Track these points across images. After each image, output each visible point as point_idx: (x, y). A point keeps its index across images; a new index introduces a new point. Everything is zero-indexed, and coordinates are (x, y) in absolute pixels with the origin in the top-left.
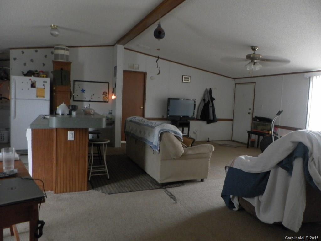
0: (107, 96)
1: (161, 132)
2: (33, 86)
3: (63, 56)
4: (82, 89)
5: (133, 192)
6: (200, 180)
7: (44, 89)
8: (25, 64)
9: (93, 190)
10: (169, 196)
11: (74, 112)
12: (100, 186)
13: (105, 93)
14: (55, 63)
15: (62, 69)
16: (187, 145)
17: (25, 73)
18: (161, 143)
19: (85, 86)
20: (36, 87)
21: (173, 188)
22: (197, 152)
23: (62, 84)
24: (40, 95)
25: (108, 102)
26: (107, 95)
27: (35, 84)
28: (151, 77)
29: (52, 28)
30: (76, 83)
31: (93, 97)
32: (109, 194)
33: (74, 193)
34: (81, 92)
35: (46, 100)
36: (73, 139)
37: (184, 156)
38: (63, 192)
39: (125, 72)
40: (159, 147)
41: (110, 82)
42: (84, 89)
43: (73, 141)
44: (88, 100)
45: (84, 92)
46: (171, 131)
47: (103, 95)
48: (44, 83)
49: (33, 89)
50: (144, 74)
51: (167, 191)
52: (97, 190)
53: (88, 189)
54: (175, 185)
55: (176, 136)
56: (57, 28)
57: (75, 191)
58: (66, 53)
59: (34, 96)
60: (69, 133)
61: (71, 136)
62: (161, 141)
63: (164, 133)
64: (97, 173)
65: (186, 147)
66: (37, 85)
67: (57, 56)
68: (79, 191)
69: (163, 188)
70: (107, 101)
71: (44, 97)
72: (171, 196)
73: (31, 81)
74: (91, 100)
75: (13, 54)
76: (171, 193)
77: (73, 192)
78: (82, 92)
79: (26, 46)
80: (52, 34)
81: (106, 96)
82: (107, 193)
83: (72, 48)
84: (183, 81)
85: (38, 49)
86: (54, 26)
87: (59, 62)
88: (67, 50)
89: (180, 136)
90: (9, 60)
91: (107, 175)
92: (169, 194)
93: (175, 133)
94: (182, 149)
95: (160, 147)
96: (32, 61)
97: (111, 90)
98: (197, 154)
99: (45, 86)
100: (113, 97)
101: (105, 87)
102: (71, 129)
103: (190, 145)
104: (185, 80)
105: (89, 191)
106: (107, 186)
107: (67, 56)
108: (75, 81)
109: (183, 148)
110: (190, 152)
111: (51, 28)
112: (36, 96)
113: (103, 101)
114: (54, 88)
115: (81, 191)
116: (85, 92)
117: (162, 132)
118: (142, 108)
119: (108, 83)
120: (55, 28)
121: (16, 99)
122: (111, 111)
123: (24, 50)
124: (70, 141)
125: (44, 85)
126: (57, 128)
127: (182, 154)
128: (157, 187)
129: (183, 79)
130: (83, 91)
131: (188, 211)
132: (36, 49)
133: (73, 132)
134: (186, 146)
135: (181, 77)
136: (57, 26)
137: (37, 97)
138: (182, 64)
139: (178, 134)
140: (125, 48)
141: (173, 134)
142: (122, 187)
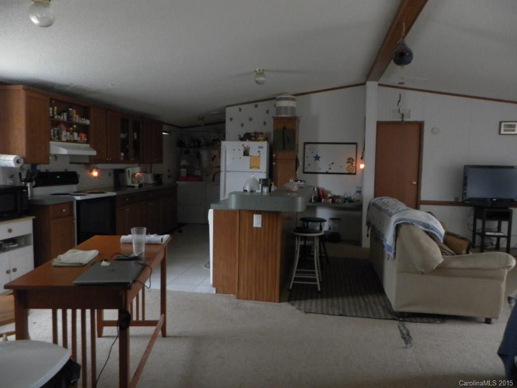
0: (354, 165)
1: (396, 223)
2: (246, 153)
3: (286, 108)
4: (315, 156)
5: (343, 317)
6: (484, 321)
7: (260, 156)
8: (242, 125)
9: (287, 303)
10: (402, 334)
11: (266, 189)
12: (301, 299)
13: (350, 160)
14: (277, 120)
15: (285, 128)
16: (454, 251)
17: (242, 136)
18: (397, 242)
19: (321, 150)
20: (250, 155)
21: (419, 324)
22: (471, 265)
23: (284, 149)
24: (254, 166)
25: (355, 174)
26: (354, 163)
27: (249, 151)
28: (433, 129)
29: (257, 74)
30: (307, 146)
31: (332, 166)
32: (306, 313)
33: (260, 302)
34: (314, 159)
35: (261, 172)
36: (259, 226)
37: (442, 270)
38: (247, 299)
39: (379, 124)
40: (393, 248)
41: (358, 143)
42: (319, 156)
43: (260, 228)
44: (324, 171)
45: (318, 160)
46: (419, 222)
47: (347, 163)
48: (260, 149)
49: (246, 157)
50: (420, 125)
51: (404, 326)
52: (293, 305)
53: (280, 301)
54: (425, 319)
55: (427, 233)
56: (263, 73)
57: (263, 301)
58: (291, 104)
59: (247, 168)
60: (255, 216)
61: (257, 221)
62: (398, 239)
63: (403, 225)
64: (304, 280)
65: (453, 255)
66: (251, 153)
67: (279, 109)
68: (267, 301)
69: (400, 321)
70: (354, 172)
71: (259, 168)
72: (406, 336)
73: (244, 147)
74: (329, 171)
75: (230, 112)
76: (408, 331)
77: (259, 300)
78: (316, 160)
79: (242, 101)
80: (257, 82)
81: (352, 164)
82: (303, 311)
83: (299, 97)
84: (502, 132)
85: (258, 103)
86: (259, 70)
87: (281, 118)
88: (292, 99)
89: (438, 235)
90: (224, 122)
91: (316, 285)
92: (405, 332)
93: (426, 226)
94: (438, 257)
95: (395, 249)
96: (251, 119)
97: (359, 156)
98: (471, 269)
99: (261, 153)
100: (362, 166)
101: (350, 151)
102: (258, 212)
103: (464, 252)
104: (505, 131)
105: (280, 304)
106: (310, 300)
107: (293, 109)
108: (306, 143)
109: (442, 254)
110: (456, 263)
111: (255, 74)
112: (249, 167)
113: (347, 172)
114: (274, 155)
115: (270, 301)
116: (320, 159)
117: (398, 223)
118: (415, 183)
119: (356, 144)
120: (261, 74)
121: (226, 171)
122: (361, 188)
123: (241, 107)
124: (257, 228)
125: (259, 152)
126: (240, 210)
127: (436, 266)
128: (389, 316)
129: (502, 129)
130: (317, 158)
131: (418, 365)
132: (255, 103)
133: (260, 216)
134: (452, 252)
135: (498, 125)
136: (263, 70)
137: (251, 168)
138: (500, 101)
139: (433, 229)
140: (380, 85)
141: (420, 227)
142: (331, 306)
